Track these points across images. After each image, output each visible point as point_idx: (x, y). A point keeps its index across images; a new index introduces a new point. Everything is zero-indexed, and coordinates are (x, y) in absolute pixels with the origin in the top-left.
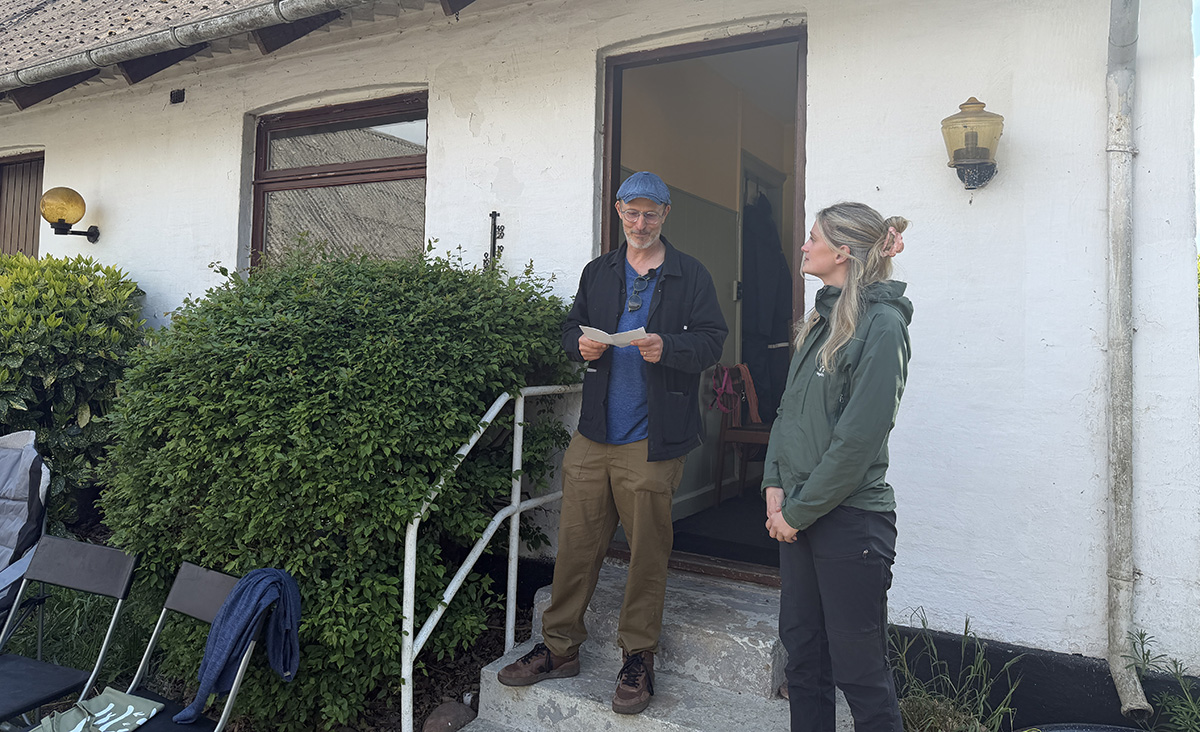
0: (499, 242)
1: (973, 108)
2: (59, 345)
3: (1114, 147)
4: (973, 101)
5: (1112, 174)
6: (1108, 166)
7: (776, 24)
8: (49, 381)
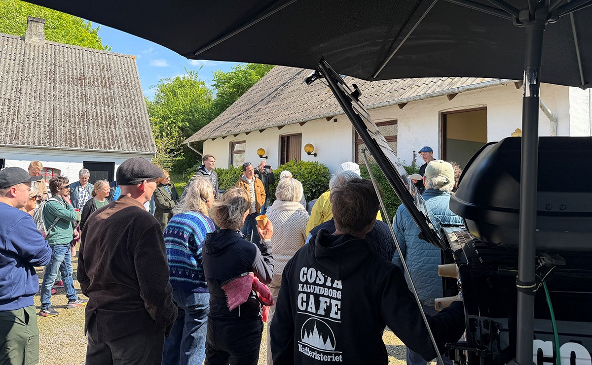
0: (415, 158)
1: (518, 130)
2: (316, 182)
7: (481, 106)
8: (314, 190)
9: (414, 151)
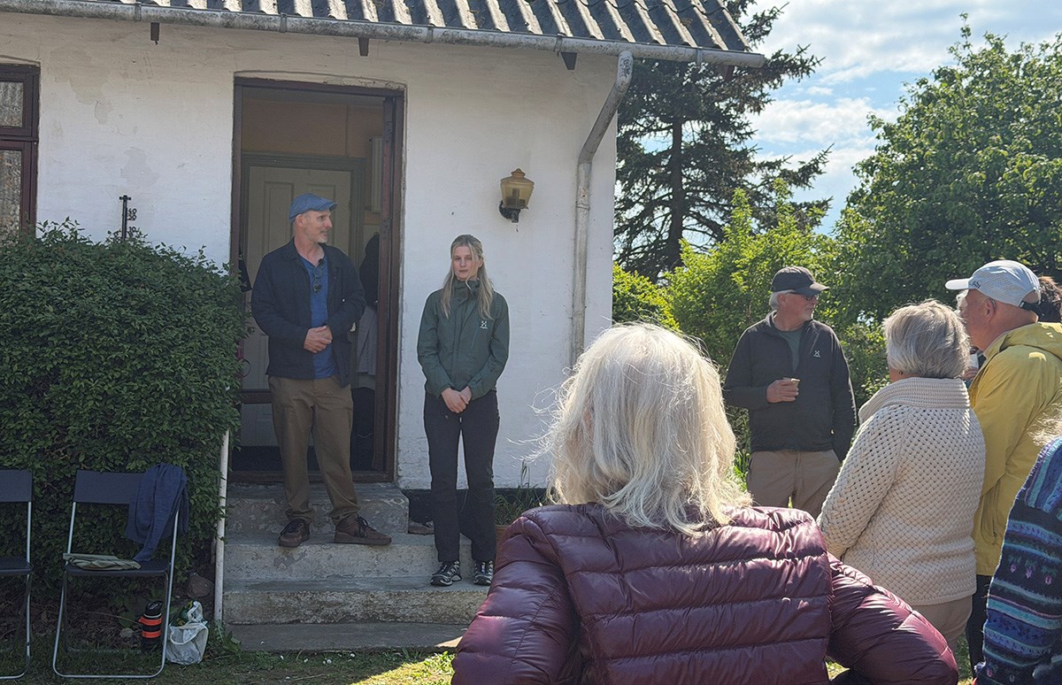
0: (130, 224)
1: (518, 175)
3: (581, 205)
4: (518, 171)
5: (580, 220)
6: (577, 216)
9: (125, 199)
